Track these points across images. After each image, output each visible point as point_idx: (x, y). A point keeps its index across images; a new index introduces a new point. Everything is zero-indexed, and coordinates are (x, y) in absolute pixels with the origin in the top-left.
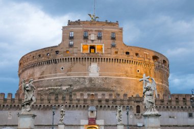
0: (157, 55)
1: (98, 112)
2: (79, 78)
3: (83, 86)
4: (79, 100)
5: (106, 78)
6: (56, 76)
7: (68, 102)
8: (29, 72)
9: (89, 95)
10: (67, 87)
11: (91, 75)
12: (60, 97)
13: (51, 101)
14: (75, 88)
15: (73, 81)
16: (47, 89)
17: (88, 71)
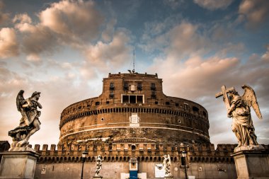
0: (197, 106)
1: (140, 164)
2: (120, 129)
3: (124, 137)
4: (119, 152)
5: (147, 129)
6: (96, 127)
7: (108, 153)
8: (70, 124)
9: (129, 145)
10: (107, 138)
11: (131, 126)
12: (99, 148)
13: (89, 153)
14: (115, 140)
15: (113, 132)
16: (86, 140)
17: (128, 121)
